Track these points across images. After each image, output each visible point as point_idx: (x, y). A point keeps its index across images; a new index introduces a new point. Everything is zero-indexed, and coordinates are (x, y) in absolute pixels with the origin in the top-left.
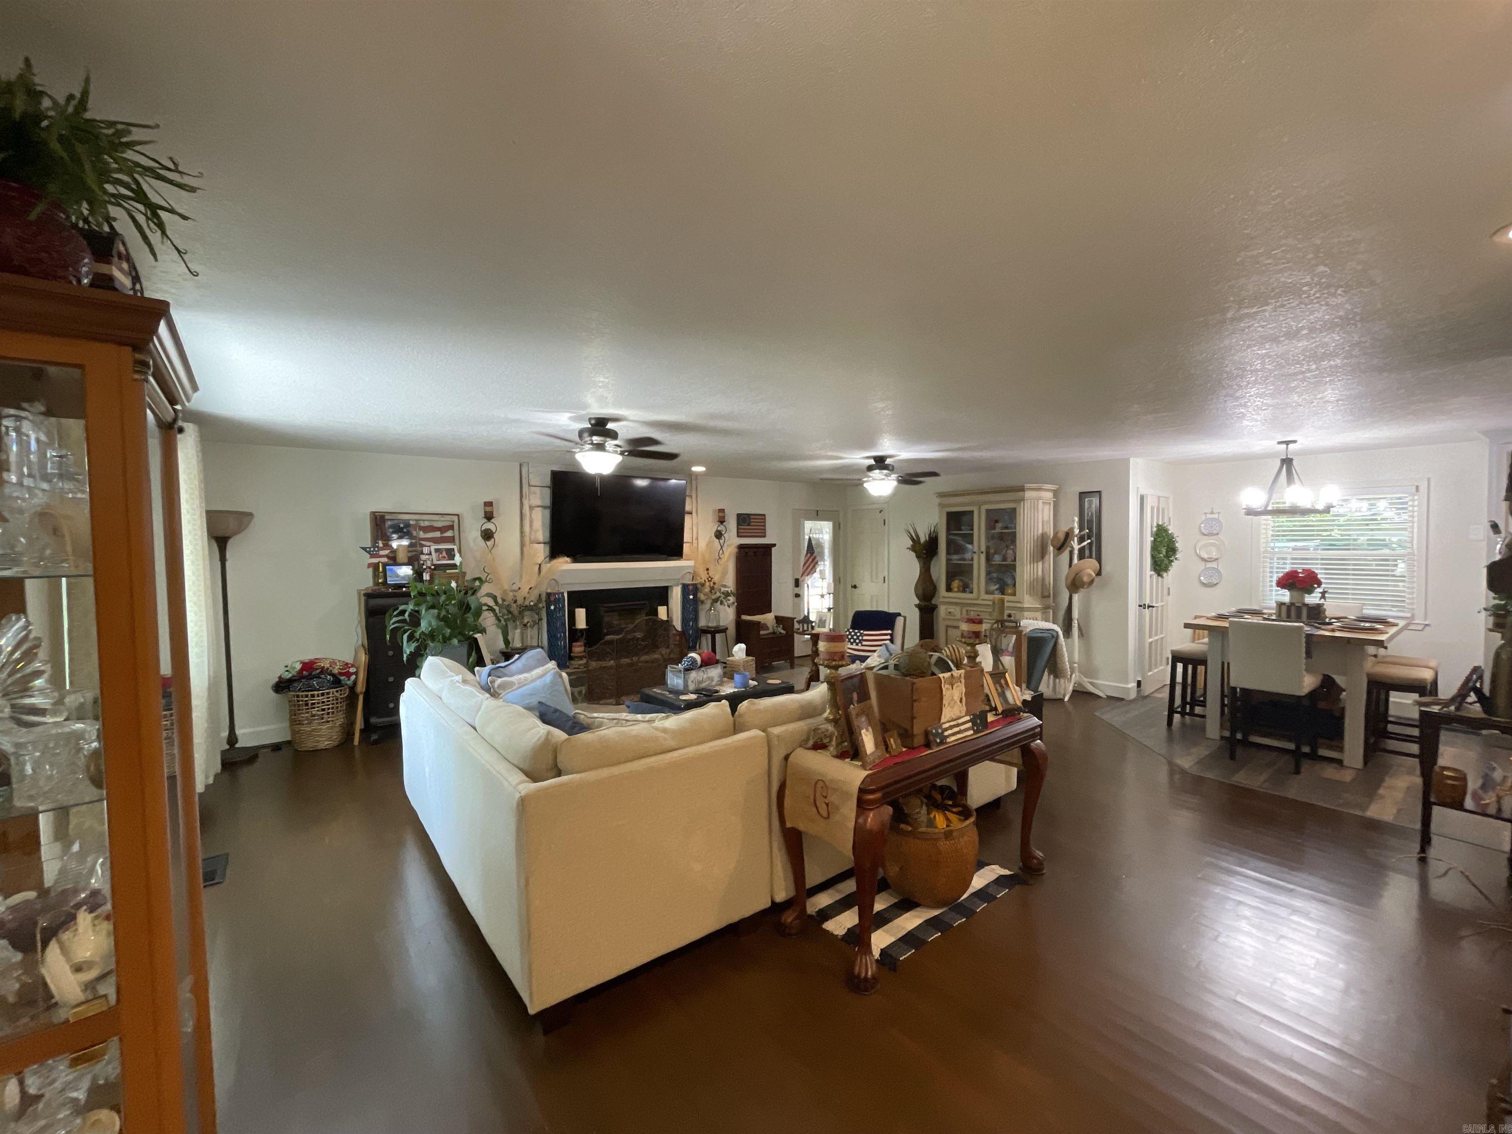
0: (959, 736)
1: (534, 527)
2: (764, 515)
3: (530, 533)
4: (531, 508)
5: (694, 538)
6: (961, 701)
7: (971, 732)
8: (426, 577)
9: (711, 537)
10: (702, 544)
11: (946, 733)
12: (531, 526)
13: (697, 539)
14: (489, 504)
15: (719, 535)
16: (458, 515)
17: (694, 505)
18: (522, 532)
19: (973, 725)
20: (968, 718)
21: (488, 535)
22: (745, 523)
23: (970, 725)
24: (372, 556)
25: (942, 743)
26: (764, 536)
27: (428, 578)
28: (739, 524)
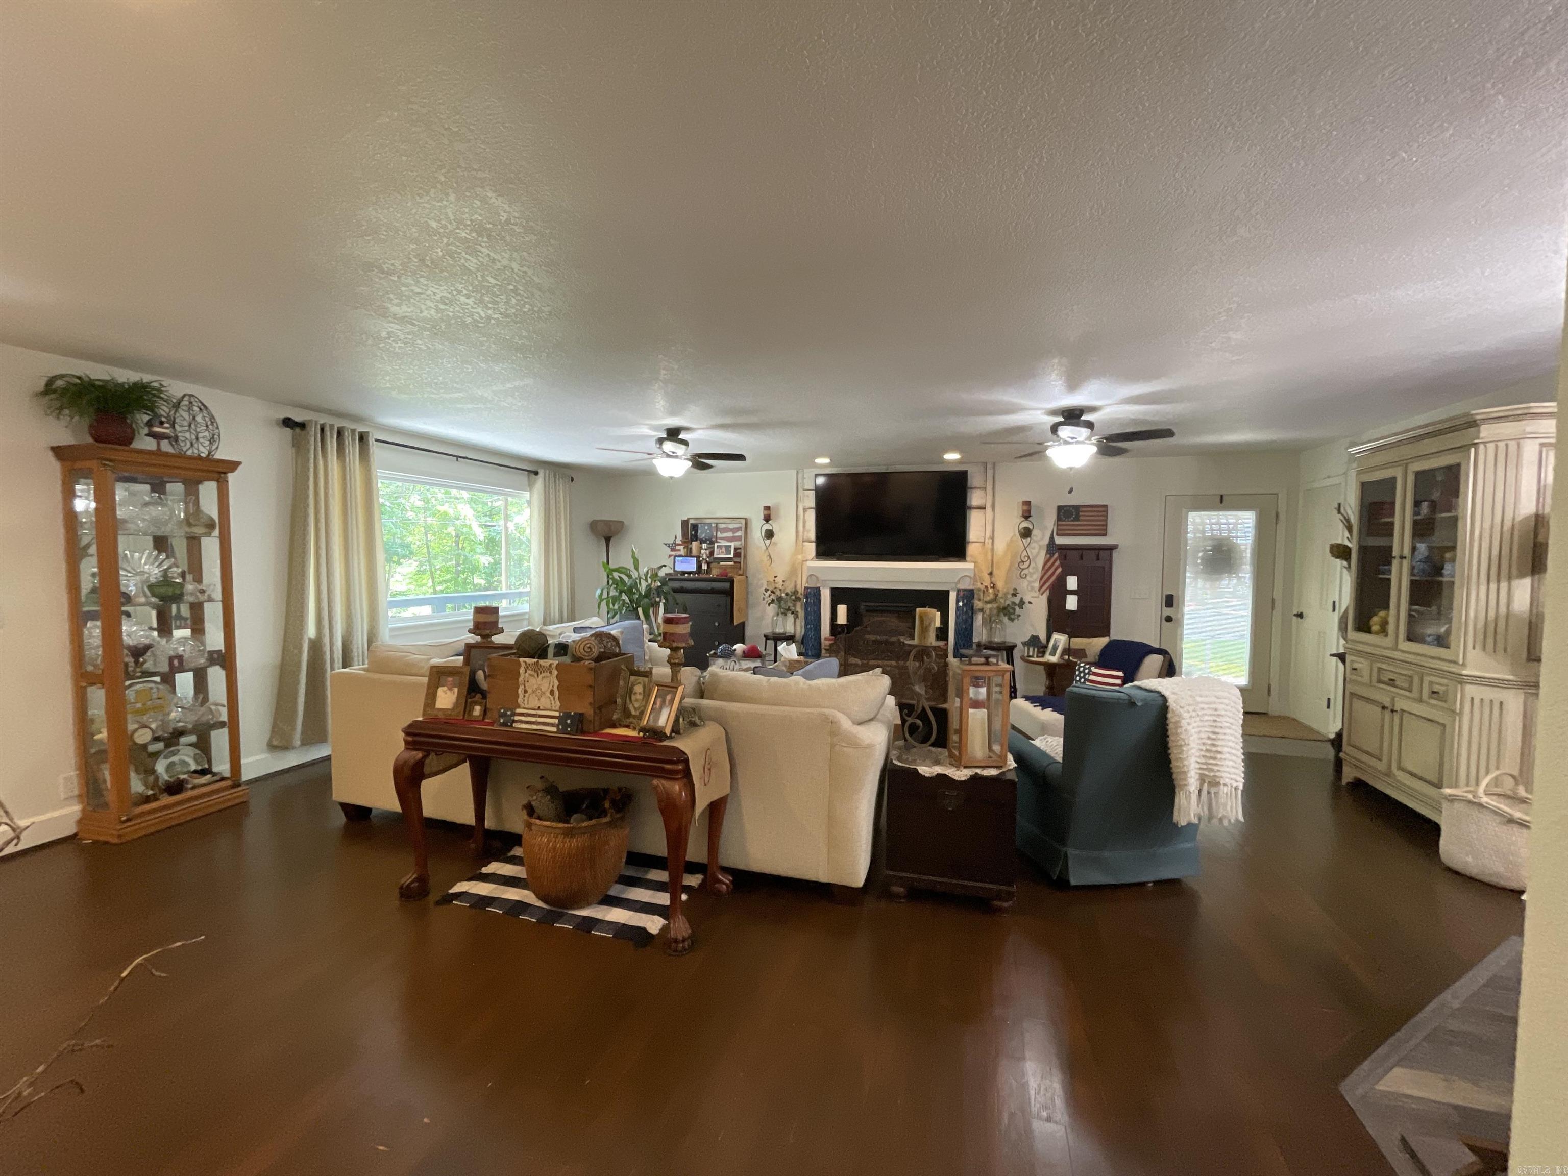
0: (534, 727)
1: (807, 527)
2: (1106, 506)
3: (803, 532)
4: (805, 510)
5: (988, 536)
6: (552, 692)
7: (554, 729)
8: (705, 567)
9: (1015, 535)
10: (1000, 546)
11: (516, 718)
12: (804, 527)
13: (992, 538)
14: (767, 508)
15: (1026, 533)
16: (746, 519)
17: (990, 498)
18: (797, 532)
19: (560, 723)
20: (557, 714)
21: (770, 534)
22: (1069, 517)
23: (556, 721)
24: (672, 550)
25: (504, 724)
26: (1105, 535)
27: (706, 568)
28: (1059, 519)
